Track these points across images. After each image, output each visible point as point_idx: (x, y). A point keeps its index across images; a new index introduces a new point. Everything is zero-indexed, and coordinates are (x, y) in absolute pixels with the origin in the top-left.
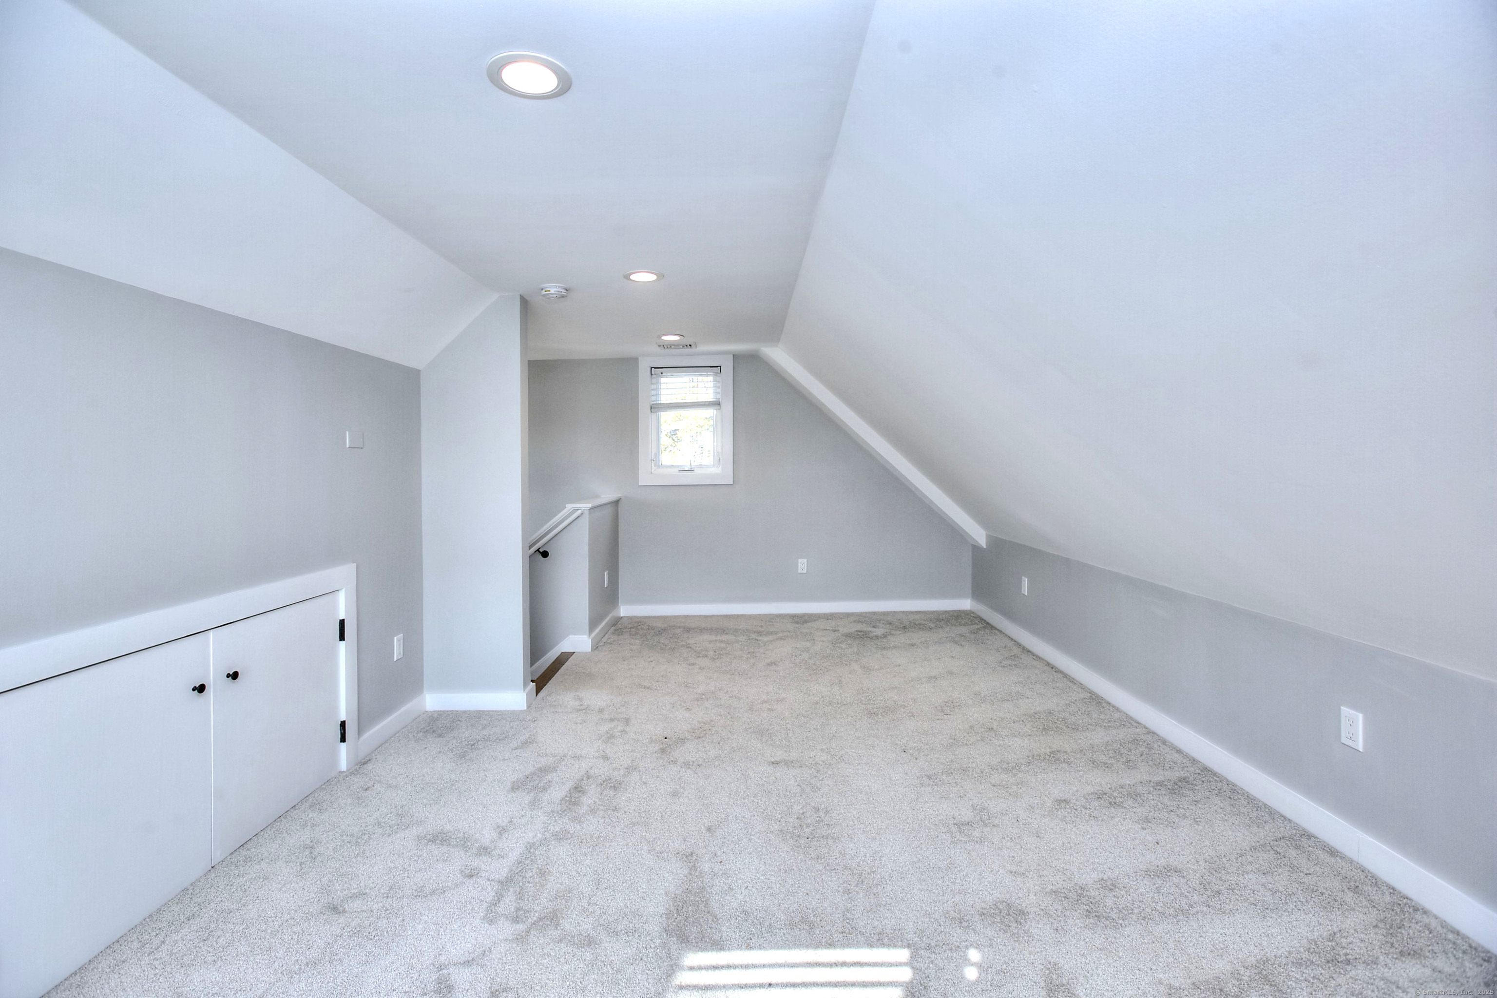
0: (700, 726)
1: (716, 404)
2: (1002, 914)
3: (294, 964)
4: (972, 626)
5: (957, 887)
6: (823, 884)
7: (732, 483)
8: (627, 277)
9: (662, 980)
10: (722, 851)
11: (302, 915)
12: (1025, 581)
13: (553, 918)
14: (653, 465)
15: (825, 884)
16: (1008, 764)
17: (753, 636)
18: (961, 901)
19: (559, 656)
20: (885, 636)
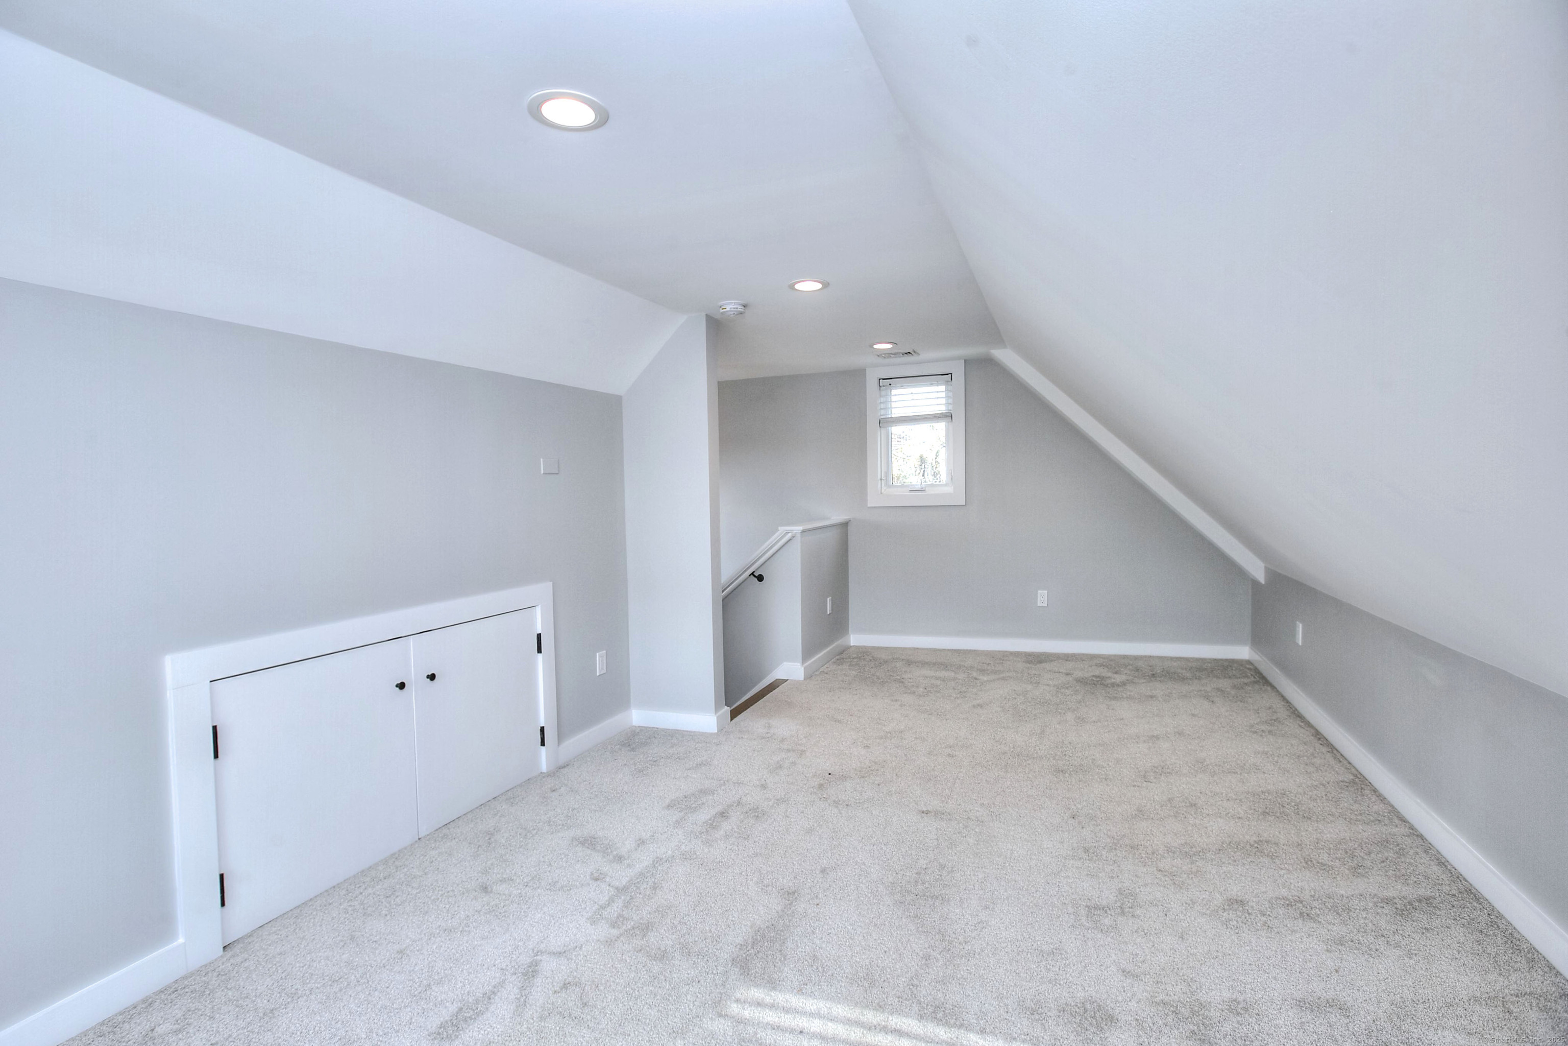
0: (870, 765)
1: (947, 416)
2: (1086, 1015)
3: (436, 929)
4: (1239, 680)
5: (1051, 975)
6: (907, 945)
7: (964, 504)
8: (792, 287)
9: (707, 1005)
10: (825, 894)
11: (461, 889)
12: (1300, 627)
13: (645, 928)
14: (883, 485)
15: (909, 945)
16: (1191, 848)
17: (975, 674)
18: (1046, 992)
19: (774, 681)
20: (1124, 684)
